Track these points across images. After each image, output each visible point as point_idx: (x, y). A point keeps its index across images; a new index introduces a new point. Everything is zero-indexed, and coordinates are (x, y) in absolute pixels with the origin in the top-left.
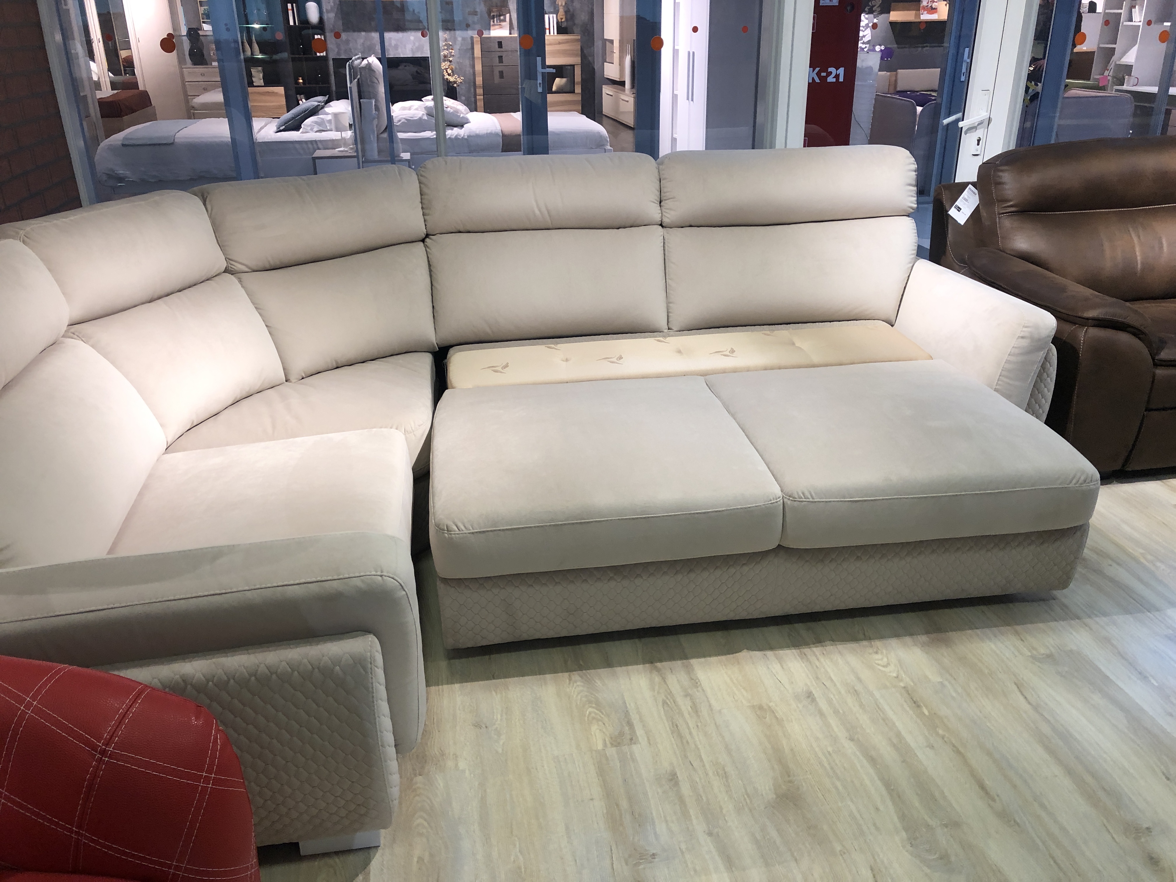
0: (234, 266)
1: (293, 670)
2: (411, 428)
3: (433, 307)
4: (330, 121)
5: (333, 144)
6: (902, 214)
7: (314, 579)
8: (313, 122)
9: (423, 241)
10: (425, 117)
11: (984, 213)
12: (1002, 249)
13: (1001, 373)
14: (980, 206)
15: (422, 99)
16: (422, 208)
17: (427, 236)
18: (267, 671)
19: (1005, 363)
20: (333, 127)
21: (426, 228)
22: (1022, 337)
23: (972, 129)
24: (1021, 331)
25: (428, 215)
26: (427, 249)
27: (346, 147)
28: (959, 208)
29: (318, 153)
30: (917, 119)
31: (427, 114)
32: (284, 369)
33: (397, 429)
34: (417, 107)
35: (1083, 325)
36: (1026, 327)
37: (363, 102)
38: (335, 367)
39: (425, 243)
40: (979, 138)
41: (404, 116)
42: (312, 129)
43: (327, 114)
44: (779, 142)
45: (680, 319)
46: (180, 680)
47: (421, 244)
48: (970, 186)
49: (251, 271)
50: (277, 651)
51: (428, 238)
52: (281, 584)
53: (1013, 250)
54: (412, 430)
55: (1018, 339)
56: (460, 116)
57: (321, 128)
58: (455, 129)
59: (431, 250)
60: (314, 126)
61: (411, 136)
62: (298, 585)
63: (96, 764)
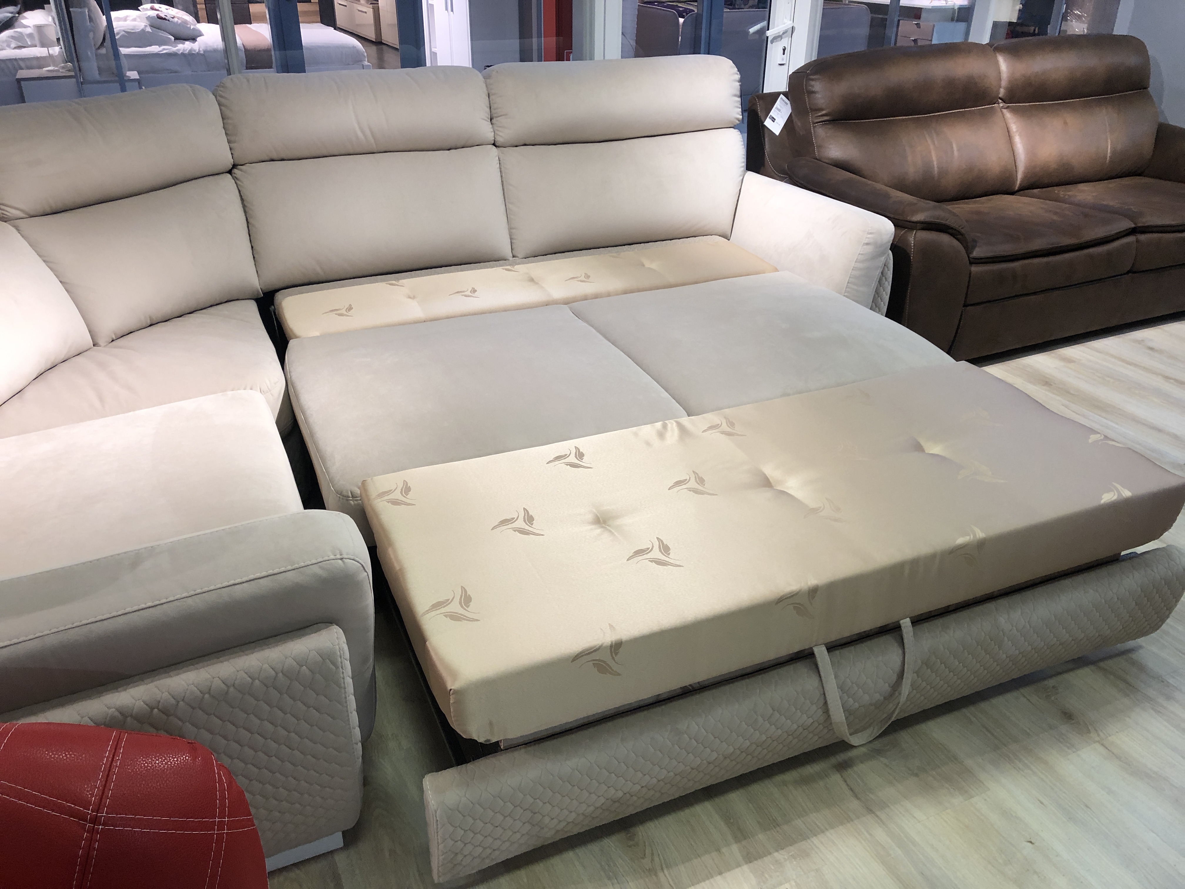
0: (6, 211)
1: (253, 679)
2: (268, 387)
3: (252, 247)
4: (30, 35)
5: (39, 62)
6: (729, 126)
7: (264, 574)
8: (9, 37)
9: (230, 172)
10: (149, 29)
11: (798, 123)
12: (818, 157)
13: (849, 280)
14: (793, 115)
15: (139, 8)
16: (226, 134)
17: (234, 166)
18: (223, 686)
19: (852, 270)
20: (37, 42)
21: (233, 157)
22: (867, 244)
23: (778, 38)
24: (866, 238)
25: (235, 142)
26: (238, 182)
27: (57, 66)
28: (773, 118)
29: (22, 74)
30: (681, 30)
31: (149, 25)
32: (90, 331)
33: (251, 389)
34: (135, 17)
35: (912, 229)
36: (871, 233)
37: (74, 11)
38: (149, 324)
39: (233, 175)
40: (785, 47)
41: (122, 28)
42: (9, 46)
43: (25, 27)
44: (598, 54)
45: (525, 244)
46: (117, 714)
47: (229, 175)
48: (782, 96)
49: (27, 216)
50: (231, 661)
51: (236, 169)
52: (226, 584)
53: (829, 159)
54: (268, 388)
55: (863, 245)
56: (190, 27)
57: (20, 44)
58: (187, 43)
59: (242, 183)
60: (12, 41)
61: (137, 52)
62: (247, 583)
63: (88, 835)
